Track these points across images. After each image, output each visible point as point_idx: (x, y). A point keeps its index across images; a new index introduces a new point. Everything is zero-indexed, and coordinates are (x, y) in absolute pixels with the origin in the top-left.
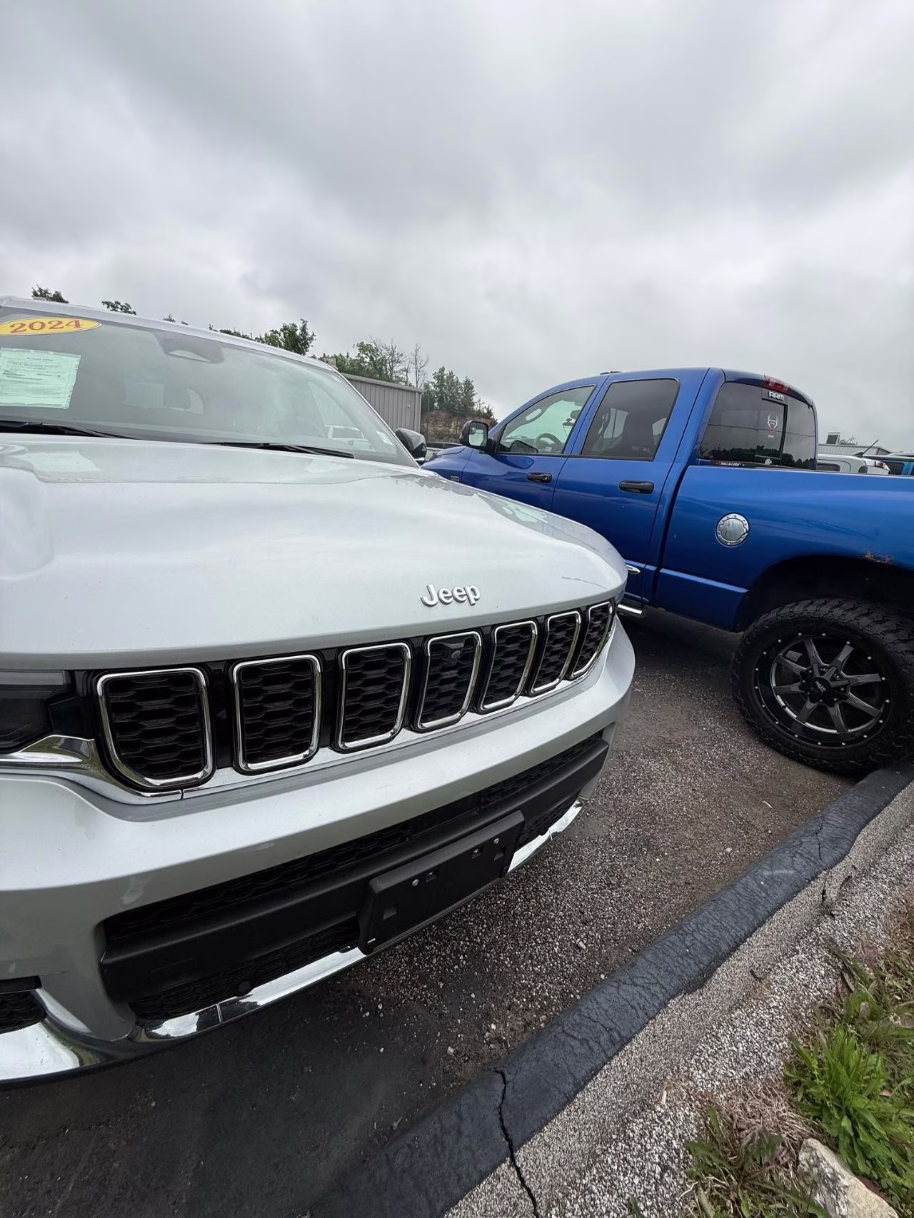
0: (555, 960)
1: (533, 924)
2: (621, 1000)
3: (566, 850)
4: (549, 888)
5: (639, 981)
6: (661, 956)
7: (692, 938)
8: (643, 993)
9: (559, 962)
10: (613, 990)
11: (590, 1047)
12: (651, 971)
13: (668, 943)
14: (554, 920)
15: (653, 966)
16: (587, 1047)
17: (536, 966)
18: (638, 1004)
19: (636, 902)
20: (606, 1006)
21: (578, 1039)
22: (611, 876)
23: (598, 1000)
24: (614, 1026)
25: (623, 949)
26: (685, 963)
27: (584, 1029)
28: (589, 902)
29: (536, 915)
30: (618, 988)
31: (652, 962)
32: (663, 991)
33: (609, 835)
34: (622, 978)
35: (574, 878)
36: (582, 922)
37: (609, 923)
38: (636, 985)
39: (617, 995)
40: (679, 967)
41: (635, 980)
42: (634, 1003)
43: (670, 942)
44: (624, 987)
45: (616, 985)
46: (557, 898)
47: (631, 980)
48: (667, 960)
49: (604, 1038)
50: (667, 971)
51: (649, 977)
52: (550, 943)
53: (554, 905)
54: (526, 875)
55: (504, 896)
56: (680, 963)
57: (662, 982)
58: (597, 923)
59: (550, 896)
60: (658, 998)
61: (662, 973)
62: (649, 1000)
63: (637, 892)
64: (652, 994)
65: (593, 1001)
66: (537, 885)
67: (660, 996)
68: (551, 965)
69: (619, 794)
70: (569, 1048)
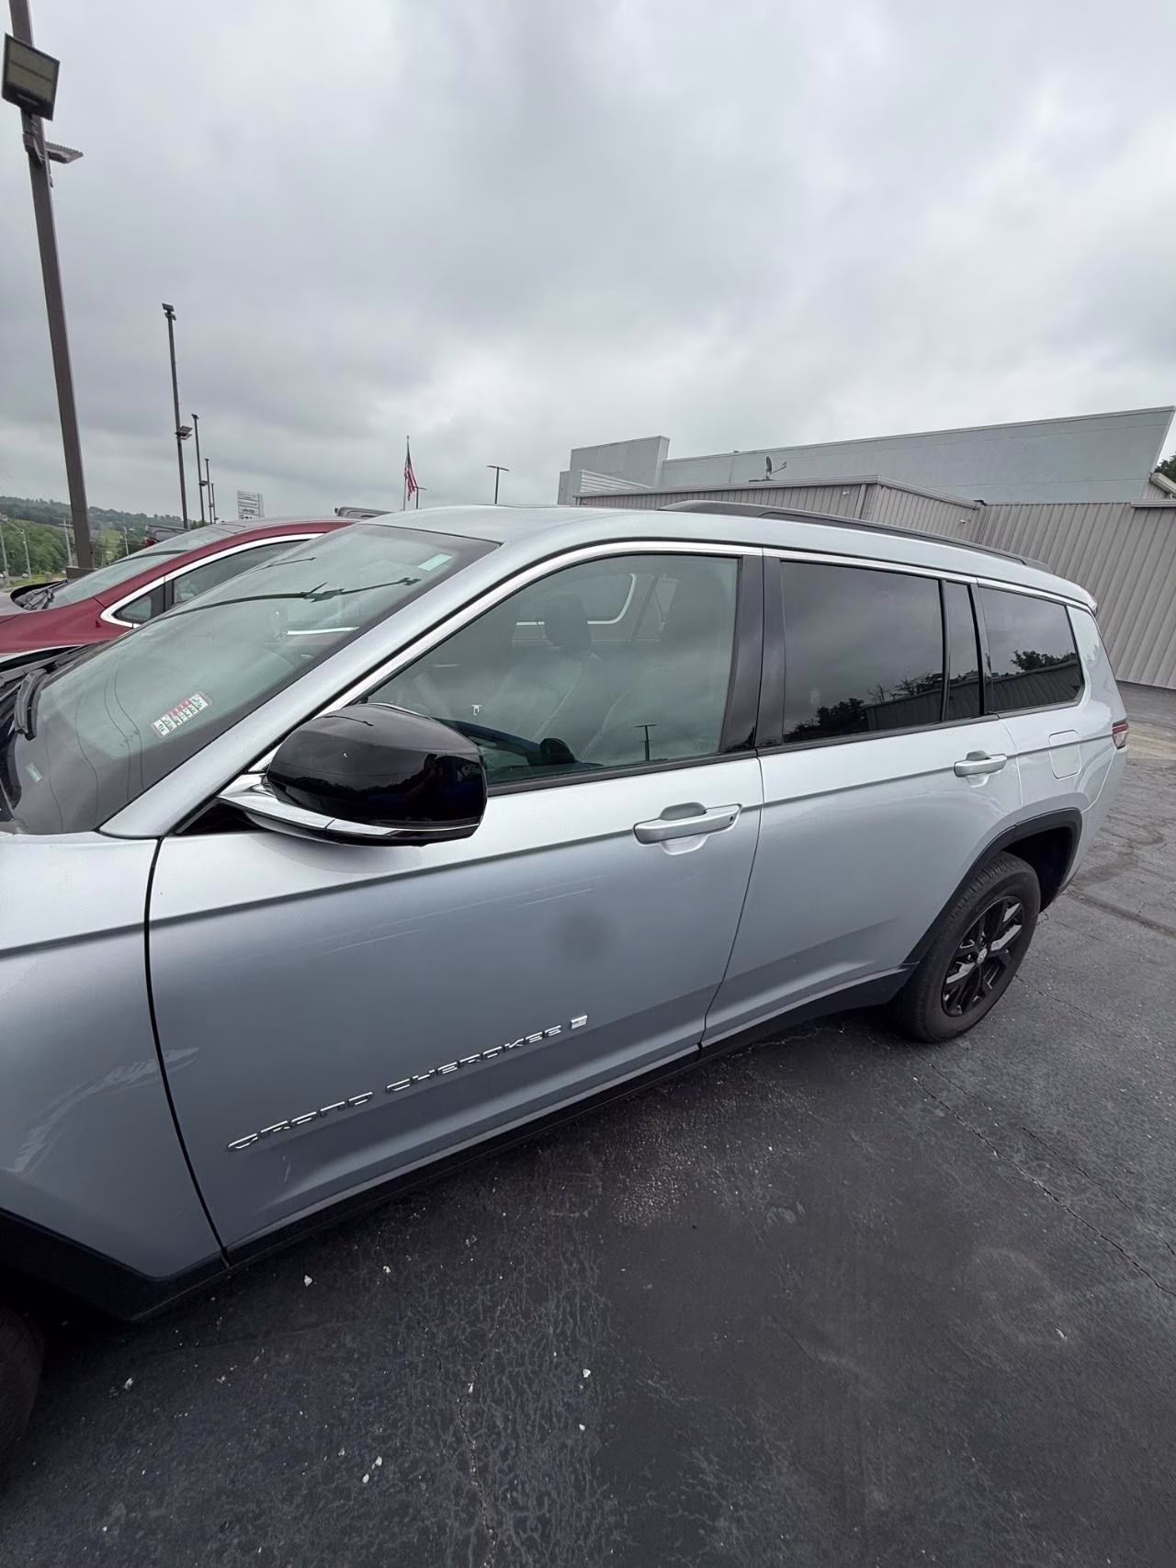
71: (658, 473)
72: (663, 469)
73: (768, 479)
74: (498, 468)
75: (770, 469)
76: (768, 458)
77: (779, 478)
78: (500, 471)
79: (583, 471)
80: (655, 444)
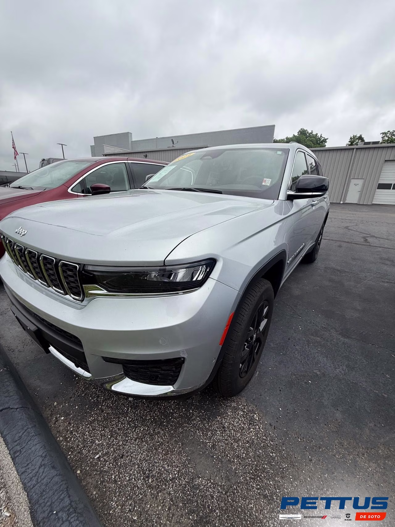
0: (91, 442)
1: (114, 428)
2: (34, 458)
3: (173, 442)
4: (139, 434)
5: (41, 470)
6: (55, 488)
7: (64, 519)
8: (34, 472)
9: (90, 444)
10: (41, 453)
11: (17, 441)
12: (46, 479)
13: (63, 495)
14: (116, 439)
15: (49, 481)
16: (17, 440)
17: (88, 432)
18: (29, 468)
19: (135, 502)
20: (33, 449)
21: (22, 435)
22: (157, 479)
23: (38, 445)
24: (22, 453)
25: (96, 488)
26: (45, 508)
27: (26, 438)
28: (131, 461)
29: (119, 429)
30: (41, 456)
31: (52, 480)
32: (32, 487)
33: (199, 478)
34: (47, 459)
35: (148, 450)
36: (115, 457)
37: (115, 477)
38: (40, 468)
39: (37, 455)
40: (44, 502)
41: (43, 467)
42: (30, 466)
43: (64, 498)
44: (41, 460)
45: (43, 455)
46: (132, 440)
47: (44, 465)
48: (51, 493)
49: (18, 448)
50: (44, 491)
51: (42, 477)
52: (102, 438)
53: (127, 439)
54: (146, 420)
55: (129, 410)
56: (46, 503)
57: (36, 487)
58: (115, 468)
59: (133, 435)
60: (29, 482)
61: (43, 487)
62: (29, 475)
63: (145, 504)
64: (32, 478)
65: (38, 442)
66: (140, 427)
67: (29, 484)
68: (88, 440)
69: (258, 489)
70: (20, 431)
71: (130, 145)
72: (132, 144)
73: (173, 146)
74: (62, 145)
75: (173, 143)
76: (172, 139)
77: (177, 146)
78: (63, 145)
79: (104, 145)
80: (127, 135)
